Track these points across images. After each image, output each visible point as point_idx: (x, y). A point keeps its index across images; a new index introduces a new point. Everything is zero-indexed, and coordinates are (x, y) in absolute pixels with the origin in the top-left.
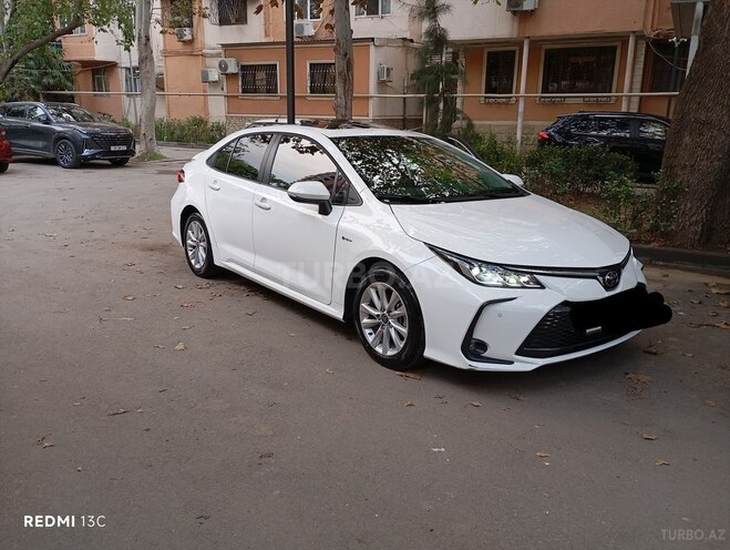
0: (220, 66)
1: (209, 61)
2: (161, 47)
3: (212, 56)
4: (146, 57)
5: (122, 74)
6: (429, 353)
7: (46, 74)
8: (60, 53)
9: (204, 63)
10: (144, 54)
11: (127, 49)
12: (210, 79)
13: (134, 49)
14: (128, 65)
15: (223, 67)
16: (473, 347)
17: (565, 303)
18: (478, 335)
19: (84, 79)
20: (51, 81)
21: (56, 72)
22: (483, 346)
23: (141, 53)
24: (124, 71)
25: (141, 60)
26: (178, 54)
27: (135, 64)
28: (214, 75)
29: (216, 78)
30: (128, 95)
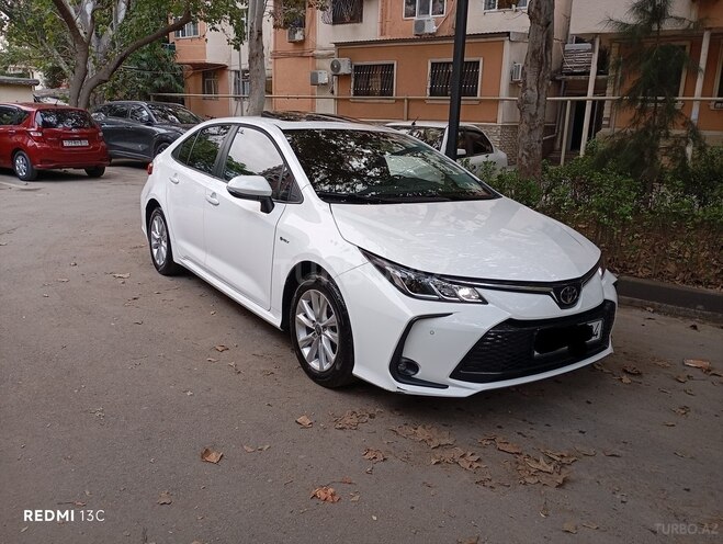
0: (332, 66)
1: (319, 63)
2: (271, 49)
3: (323, 57)
4: (257, 55)
5: (231, 77)
6: (357, 371)
7: (158, 76)
8: (173, 55)
9: (314, 64)
10: (254, 51)
11: (237, 48)
12: (320, 81)
13: (245, 47)
14: (237, 68)
15: (335, 68)
16: (402, 366)
17: (510, 322)
18: (409, 354)
19: (194, 83)
20: (162, 83)
21: (168, 75)
22: (414, 366)
23: (251, 50)
24: (233, 74)
25: (252, 58)
26: (288, 56)
27: (246, 66)
28: (324, 78)
29: (326, 80)
30: (236, 98)
